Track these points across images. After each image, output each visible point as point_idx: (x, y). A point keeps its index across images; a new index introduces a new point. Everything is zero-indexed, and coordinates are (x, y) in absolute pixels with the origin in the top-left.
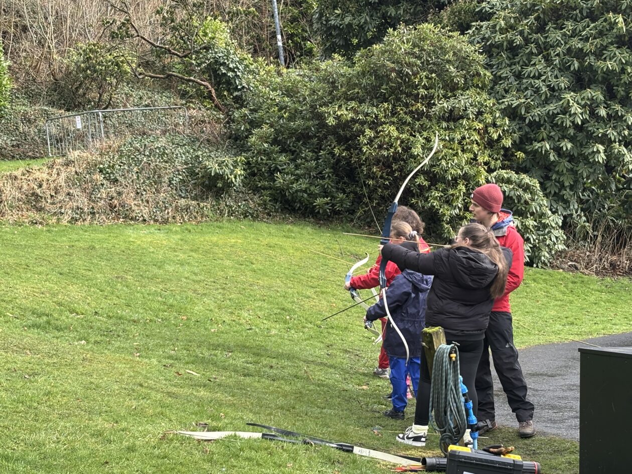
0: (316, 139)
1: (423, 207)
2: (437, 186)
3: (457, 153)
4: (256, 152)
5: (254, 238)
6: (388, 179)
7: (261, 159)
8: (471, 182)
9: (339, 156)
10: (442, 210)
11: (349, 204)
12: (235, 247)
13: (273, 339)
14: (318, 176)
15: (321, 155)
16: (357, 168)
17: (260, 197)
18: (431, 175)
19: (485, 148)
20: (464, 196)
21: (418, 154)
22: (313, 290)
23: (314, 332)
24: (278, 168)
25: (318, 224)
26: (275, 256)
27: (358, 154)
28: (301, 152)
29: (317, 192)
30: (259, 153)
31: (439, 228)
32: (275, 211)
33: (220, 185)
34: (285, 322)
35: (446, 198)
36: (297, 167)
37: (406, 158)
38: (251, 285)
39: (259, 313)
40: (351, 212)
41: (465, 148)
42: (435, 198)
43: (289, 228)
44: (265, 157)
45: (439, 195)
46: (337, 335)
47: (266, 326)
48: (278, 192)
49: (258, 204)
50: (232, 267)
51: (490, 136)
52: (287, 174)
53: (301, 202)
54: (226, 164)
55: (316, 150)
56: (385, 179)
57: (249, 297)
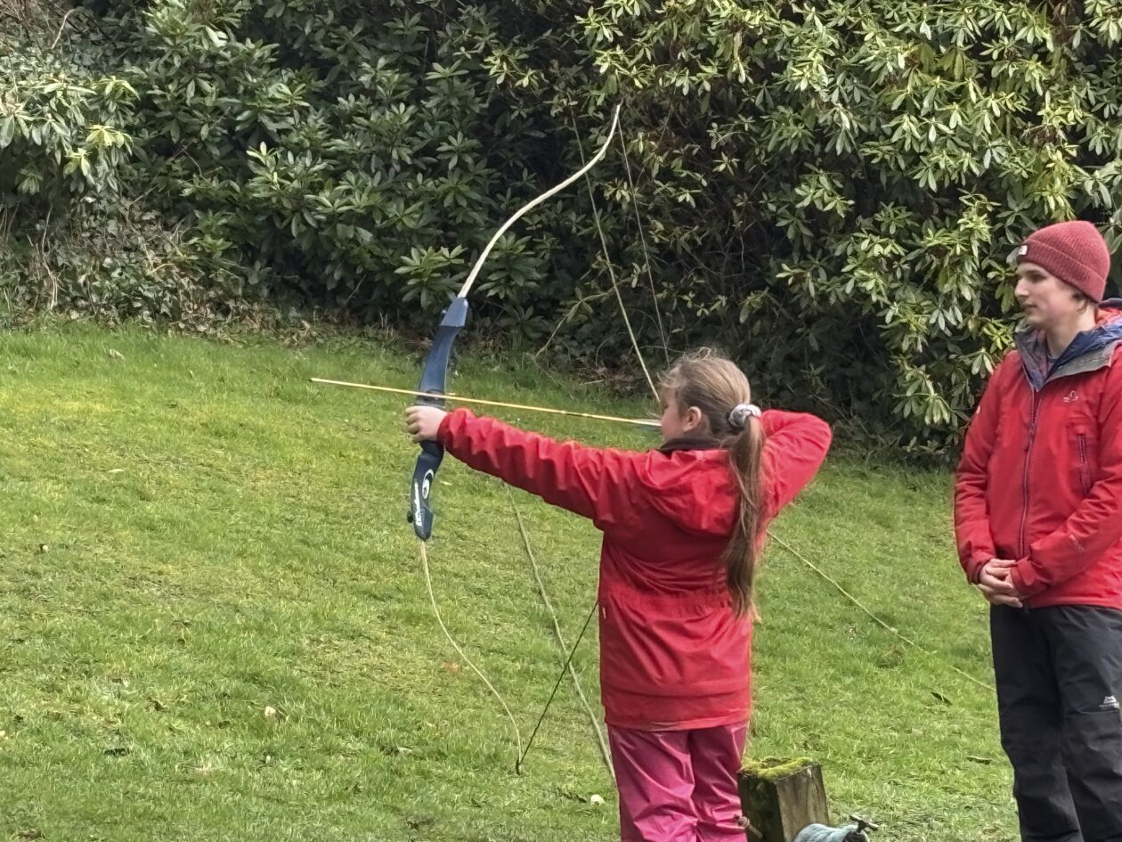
0: (416, 18)
1: (823, 297)
2: (879, 217)
3: (962, 90)
4: (177, 62)
5: (155, 399)
6: (690, 184)
7: (199, 91)
8: (1012, 204)
9: (504, 85)
10: (894, 309)
11: (537, 275)
12: (82, 430)
13: (207, 792)
14: (418, 163)
15: (433, 82)
16: (571, 135)
17: (187, 237)
18: (857, 173)
19: (1072, 73)
20: (982, 255)
21: (811, 89)
22: (374, 608)
23: (367, 771)
24: (262, 126)
25: (413, 349)
26: (237, 471)
27: (579, 82)
28: (354, 65)
29: (411, 224)
30: (190, 67)
31: (883, 378)
32: (245, 296)
33: (30, 185)
34: (259, 728)
35: (913, 263)
36: (338, 124)
37: (764, 103)
38: (134, 581)
39: (159, 693)
40: (543, 306)
41: (995, 72)
42: (873, 264)
43: (298, 364)
44: (211, 81)
45: (886, 252)
46: (455, 783)
47: (180, 744)
48: (261, 218)
49: (181, 265)
50: (63, 510)
51: (1095, 30)
52: (299, 150)
53: (347, 262)
54: (59, 105)
55: (415, 62)
56: (682, 184)
57: (123, 629)
